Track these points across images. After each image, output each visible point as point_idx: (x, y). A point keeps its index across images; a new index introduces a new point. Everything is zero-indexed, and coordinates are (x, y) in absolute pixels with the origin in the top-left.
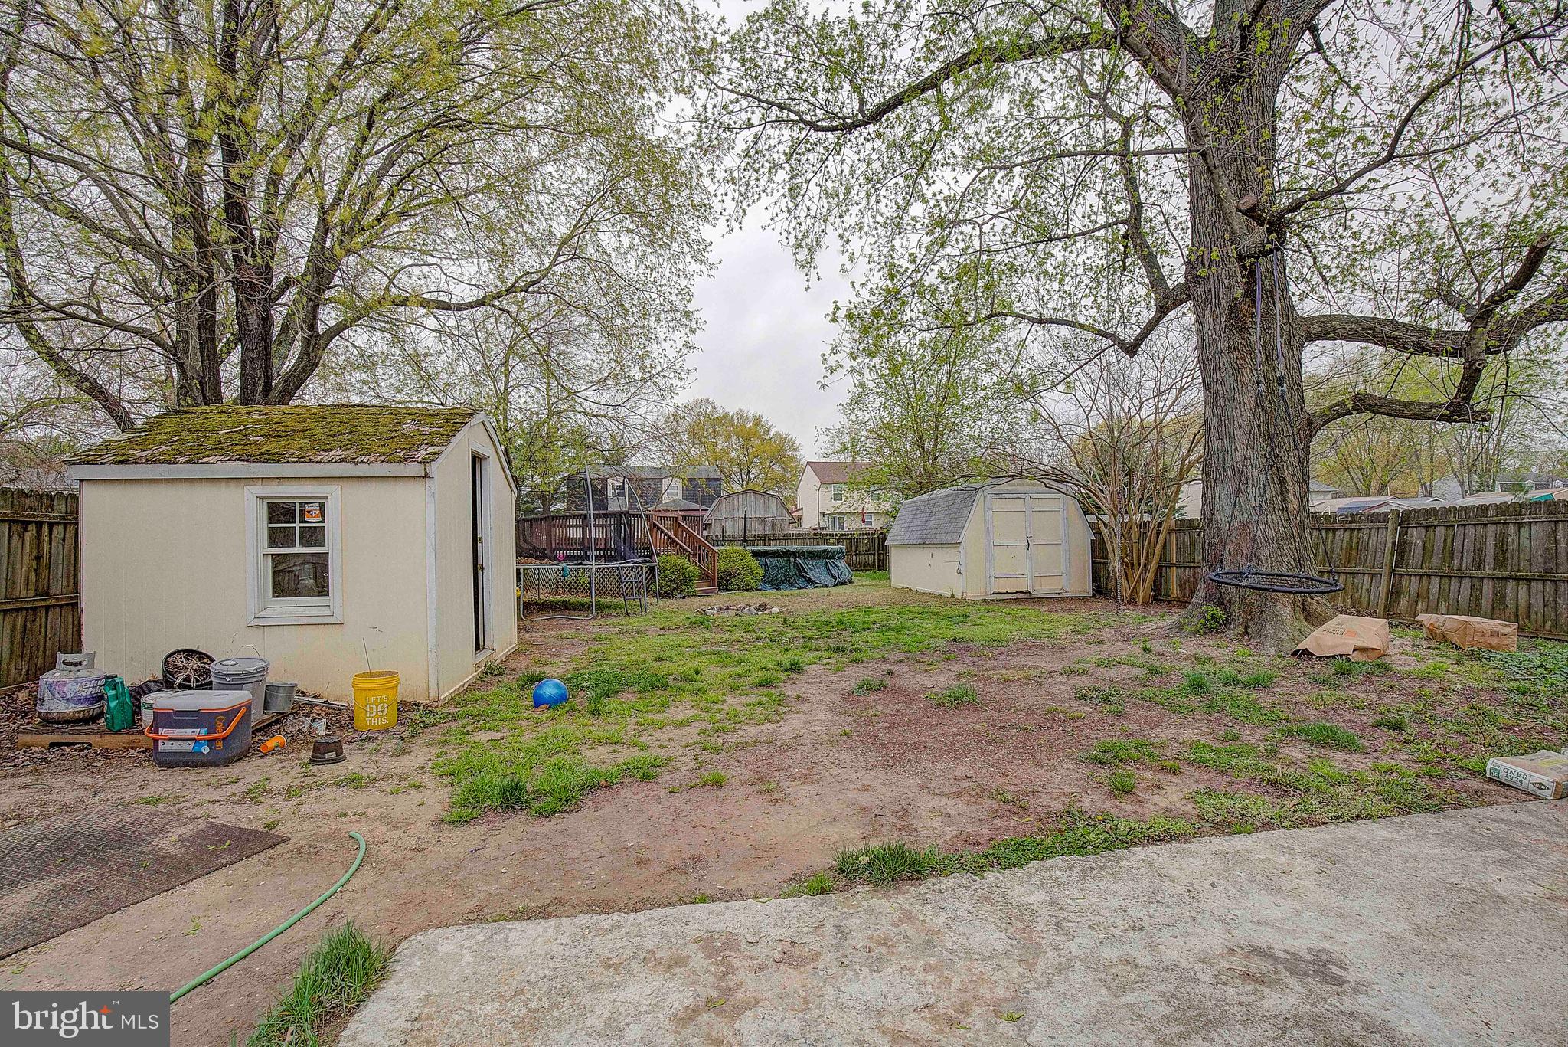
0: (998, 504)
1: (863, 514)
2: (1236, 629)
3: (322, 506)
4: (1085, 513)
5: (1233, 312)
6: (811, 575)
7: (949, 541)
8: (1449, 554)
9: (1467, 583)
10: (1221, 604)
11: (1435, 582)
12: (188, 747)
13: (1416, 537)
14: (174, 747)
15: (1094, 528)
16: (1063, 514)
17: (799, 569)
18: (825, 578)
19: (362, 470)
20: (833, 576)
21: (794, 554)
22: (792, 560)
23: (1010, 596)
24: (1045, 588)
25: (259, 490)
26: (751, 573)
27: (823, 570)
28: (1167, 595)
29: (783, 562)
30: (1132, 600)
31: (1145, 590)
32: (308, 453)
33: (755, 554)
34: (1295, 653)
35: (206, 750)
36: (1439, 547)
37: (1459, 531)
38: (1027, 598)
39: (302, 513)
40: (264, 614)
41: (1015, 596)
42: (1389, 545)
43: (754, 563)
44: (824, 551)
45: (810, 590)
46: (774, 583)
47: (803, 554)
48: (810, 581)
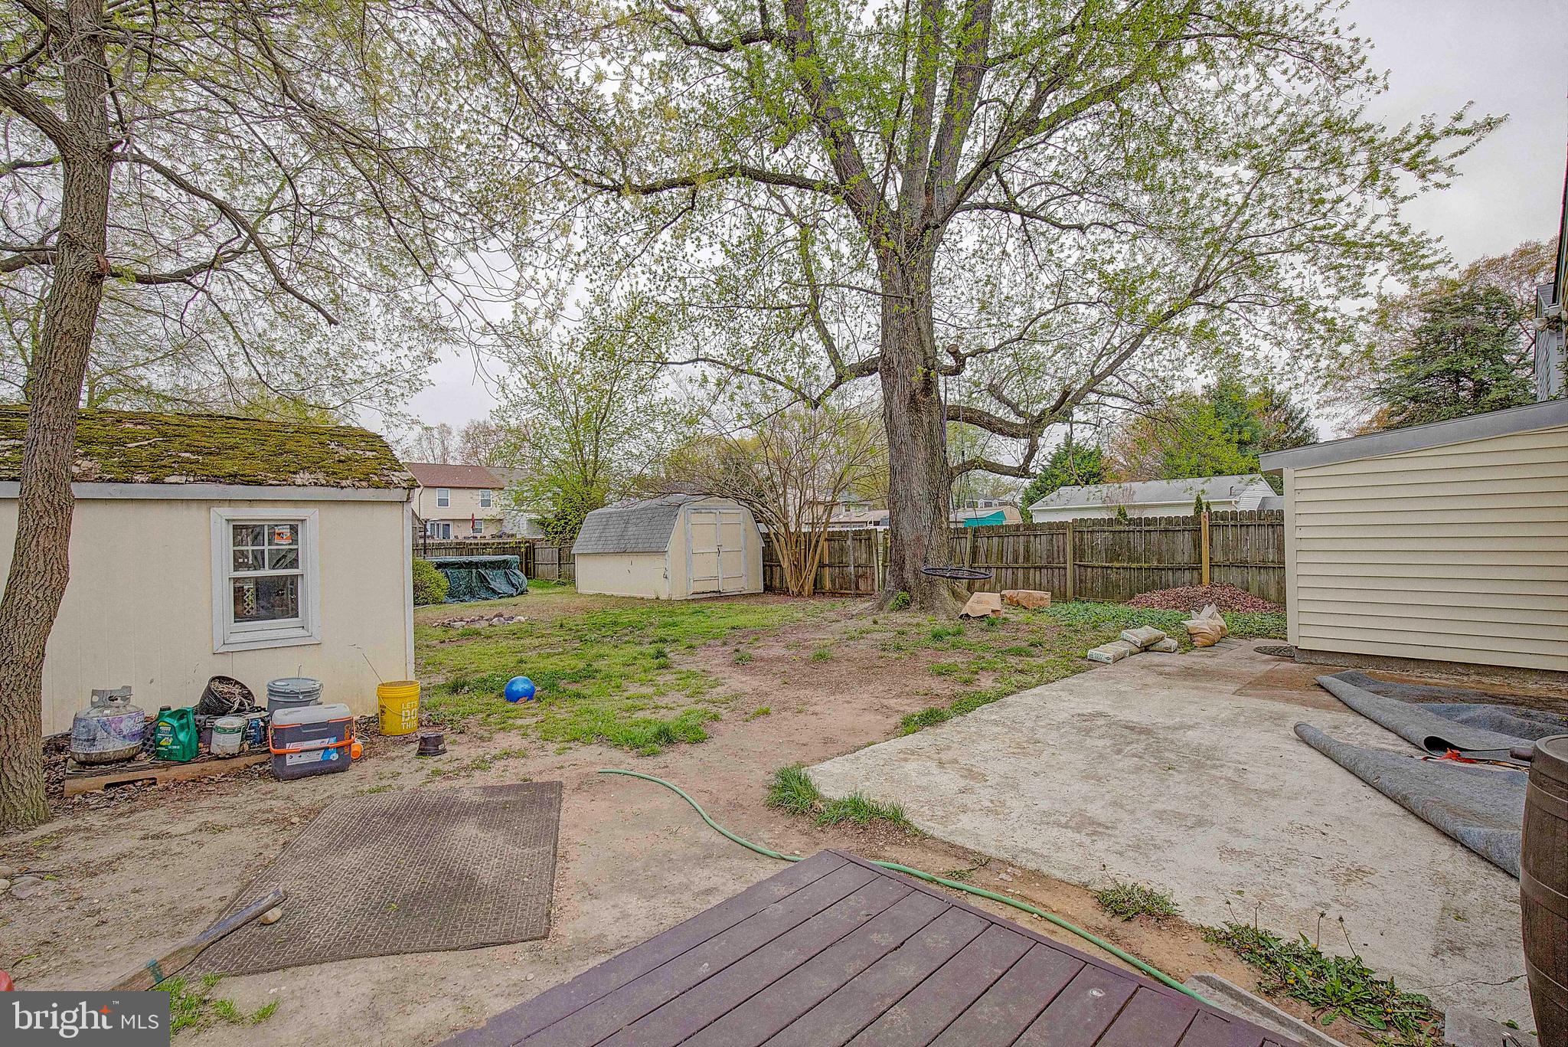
0: (696, 518)
1: (473, 520)
2: (914, 606)
3: (294, 529)
4: (757, 522)
5: (913, 398)
6: (493, 585)
7: (654, 549)
8: (1001, 555)
9: (1010, 571)
10: (905, 590)
11: (994, 571)
12: (317, 757)
13: (983, 543)
14: (302, 759)
15: (766, 537)
16: (743, 526)
17: (483, 579)
18: (504, 588)
19: (349, 494)
20: (513, 585)
21: (476, 565)
22: (474, 571)
23: (705, 596)
24: (730, 588)
25: (227, 512)
26: (438, 586)
27: (504, 581)
28: (822, 588)
29: (464, 572)
30: (800, 594)
31: (808, 586)
32: (284, 475)
33: (440, 566)
34: (961, 617)
35: (335, 756)
36: (995, 550)
37: (1006, 539)
38: (718, 596)
39: (272, 535)
40: (231, 640)
41: (709, 595)
42: (968, 549)
43: (439, 575)
44: (504, 561)
45: (496, 601)
46: (453, 595)
47: (484, 565)
48: (494, 591)
